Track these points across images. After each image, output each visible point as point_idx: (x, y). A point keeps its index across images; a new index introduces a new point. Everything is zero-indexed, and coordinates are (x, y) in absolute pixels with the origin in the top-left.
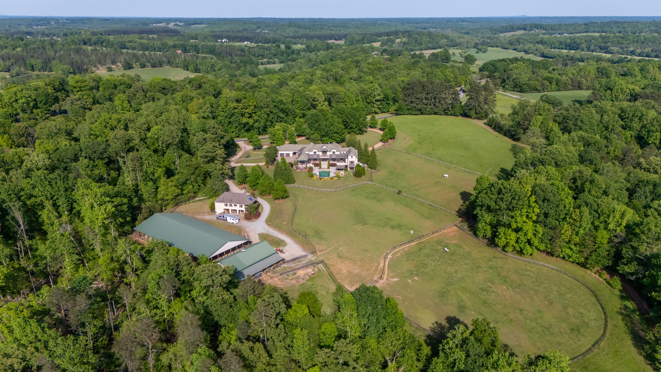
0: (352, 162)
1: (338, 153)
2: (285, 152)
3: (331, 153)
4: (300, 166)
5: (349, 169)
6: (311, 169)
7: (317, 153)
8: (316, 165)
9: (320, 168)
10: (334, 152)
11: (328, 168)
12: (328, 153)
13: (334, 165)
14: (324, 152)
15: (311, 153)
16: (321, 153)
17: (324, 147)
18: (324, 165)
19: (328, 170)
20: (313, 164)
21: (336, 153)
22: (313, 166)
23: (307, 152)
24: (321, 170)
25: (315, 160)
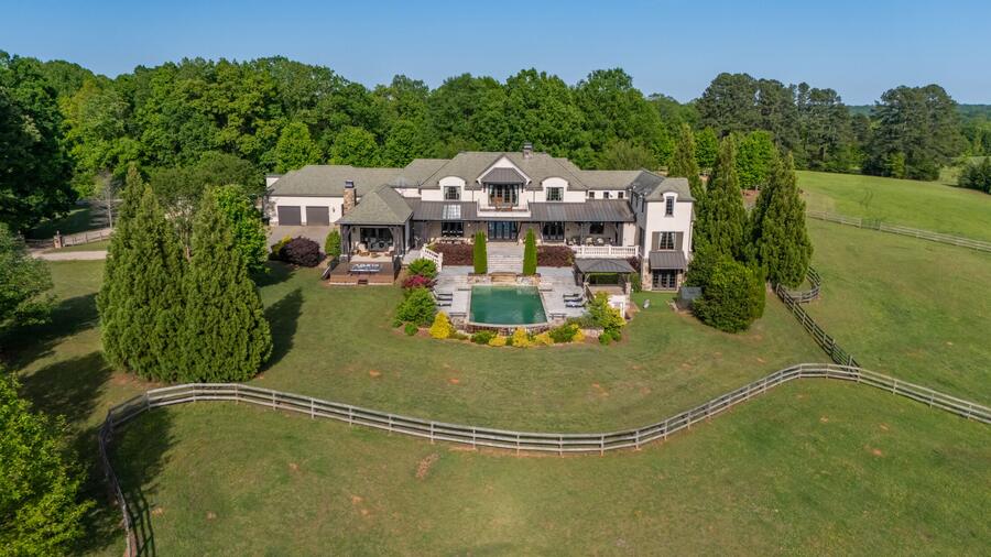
0: (667, 241)
1: (579, 197)
2: (303, 203)
3: (541, 197)
4: (362, 258)
5: (647, 280)
6: (423, 276)
7: (466, 196)
8: (455, 257)
9: (481, 270)
10: (555, 193)
11: (529, 271)
12: (525, 197)
13: (559, 258)
14: (504, 190)
15: (429, 196)
16: (482, 197)
17: (504, 163)
18: (505, 258)
19: (523, 283)
20: (438, 248)
21: (570, 197)
22: (439, 259)
23: (411, 193)
24: (485, 283)
25: (453, 227)
